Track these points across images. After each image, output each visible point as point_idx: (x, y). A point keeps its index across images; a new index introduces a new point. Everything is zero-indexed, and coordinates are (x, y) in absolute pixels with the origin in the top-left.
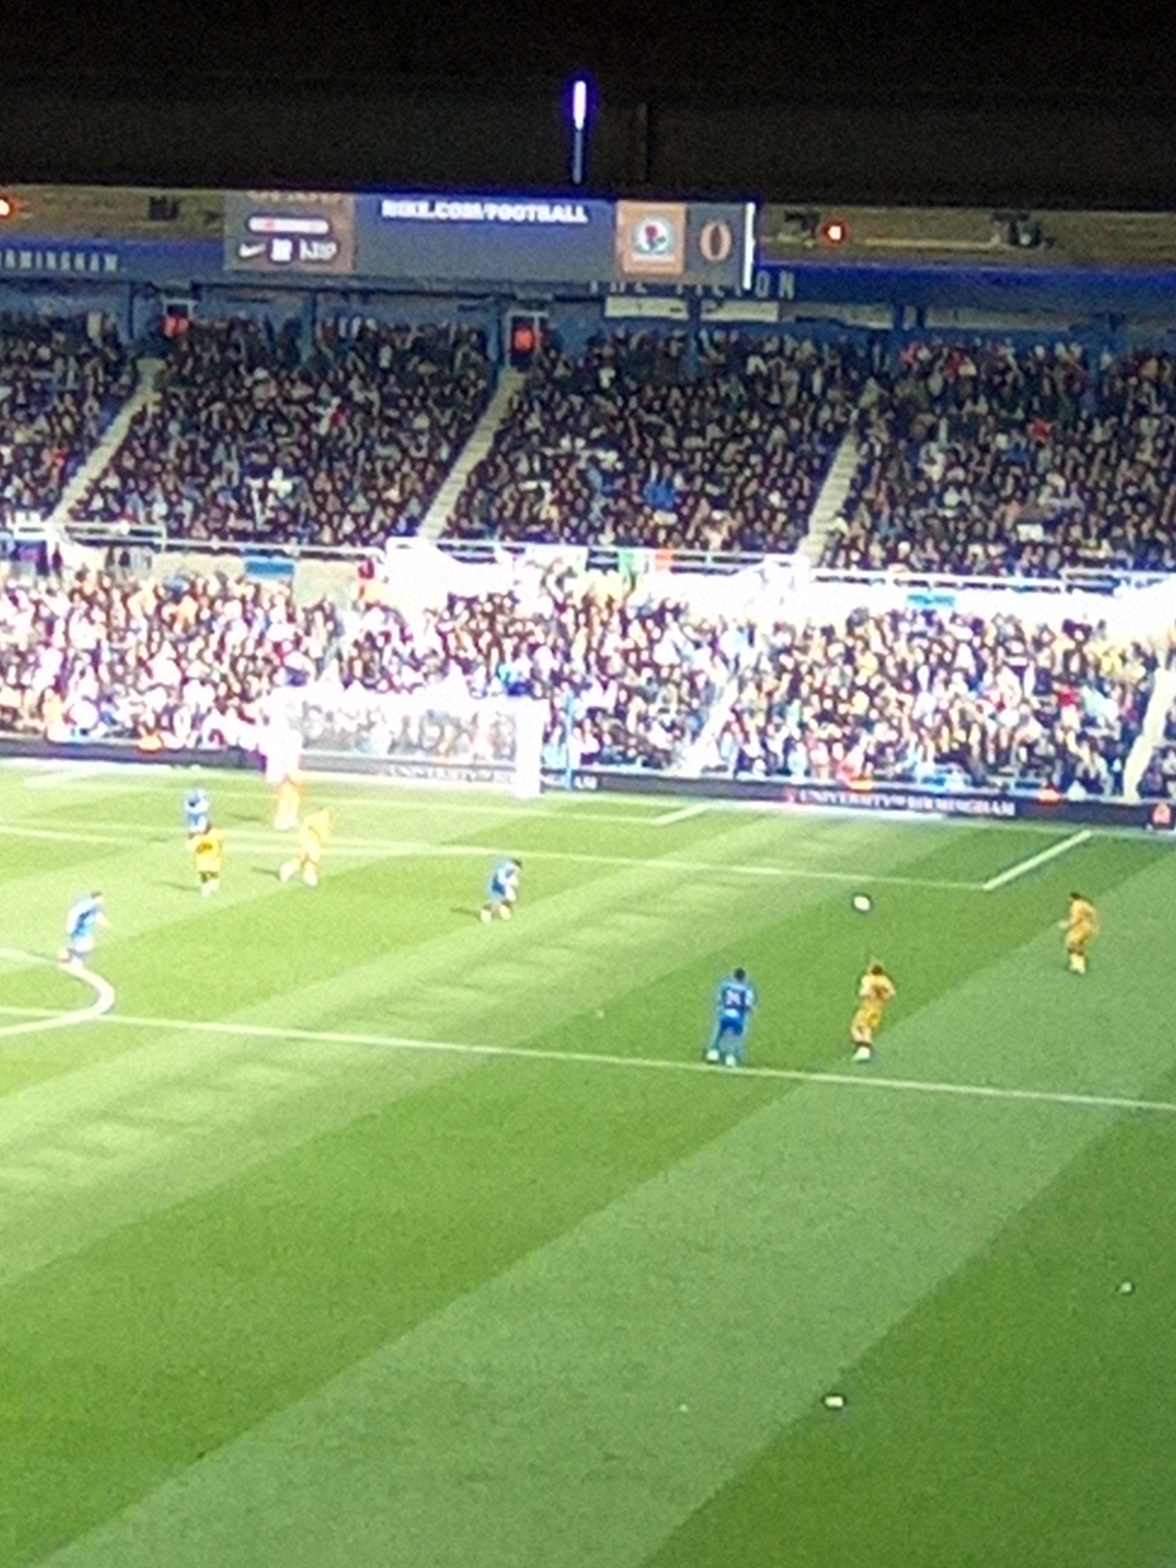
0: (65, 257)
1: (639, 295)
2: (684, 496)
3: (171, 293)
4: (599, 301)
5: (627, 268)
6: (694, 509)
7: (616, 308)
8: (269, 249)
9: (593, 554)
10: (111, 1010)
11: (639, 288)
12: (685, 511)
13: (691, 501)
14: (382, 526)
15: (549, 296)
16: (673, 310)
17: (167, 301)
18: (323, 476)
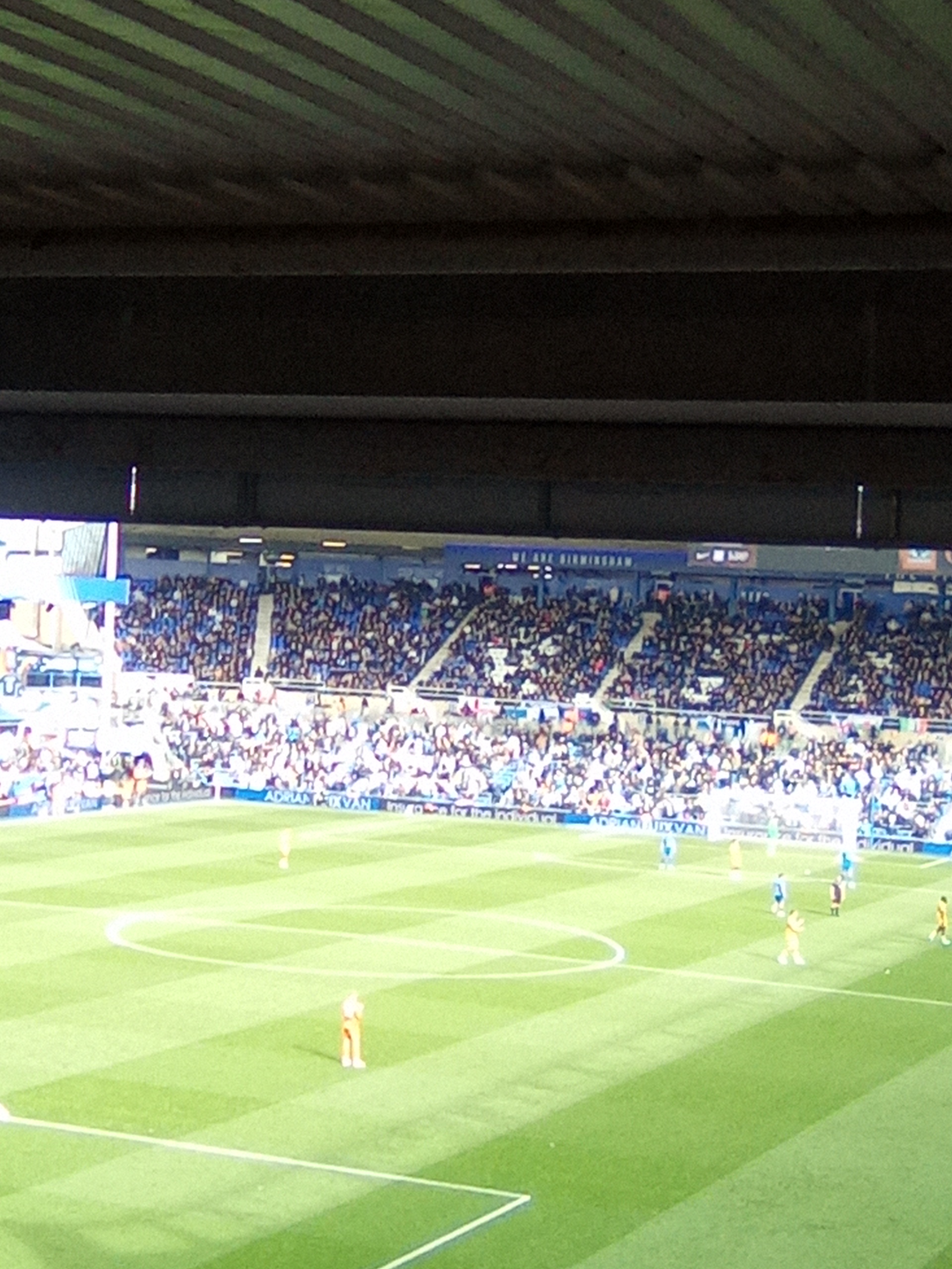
0: (604, 558)
1: (912, 581)
2: (936, 690)
3: (659, 577)
4: (891, 584)
5: (905, 566)
6: (941, 696)
7: (900, 587)
8: (712, 555)
9: (886, 720)
10: (622, 962)
11: (912, 577)
12: (937, 697)
13: (940, 692)
14: (771, 703)
15: (862, 581)
16: (931, 589)
17: (658, 582)
18: (740, 675)
